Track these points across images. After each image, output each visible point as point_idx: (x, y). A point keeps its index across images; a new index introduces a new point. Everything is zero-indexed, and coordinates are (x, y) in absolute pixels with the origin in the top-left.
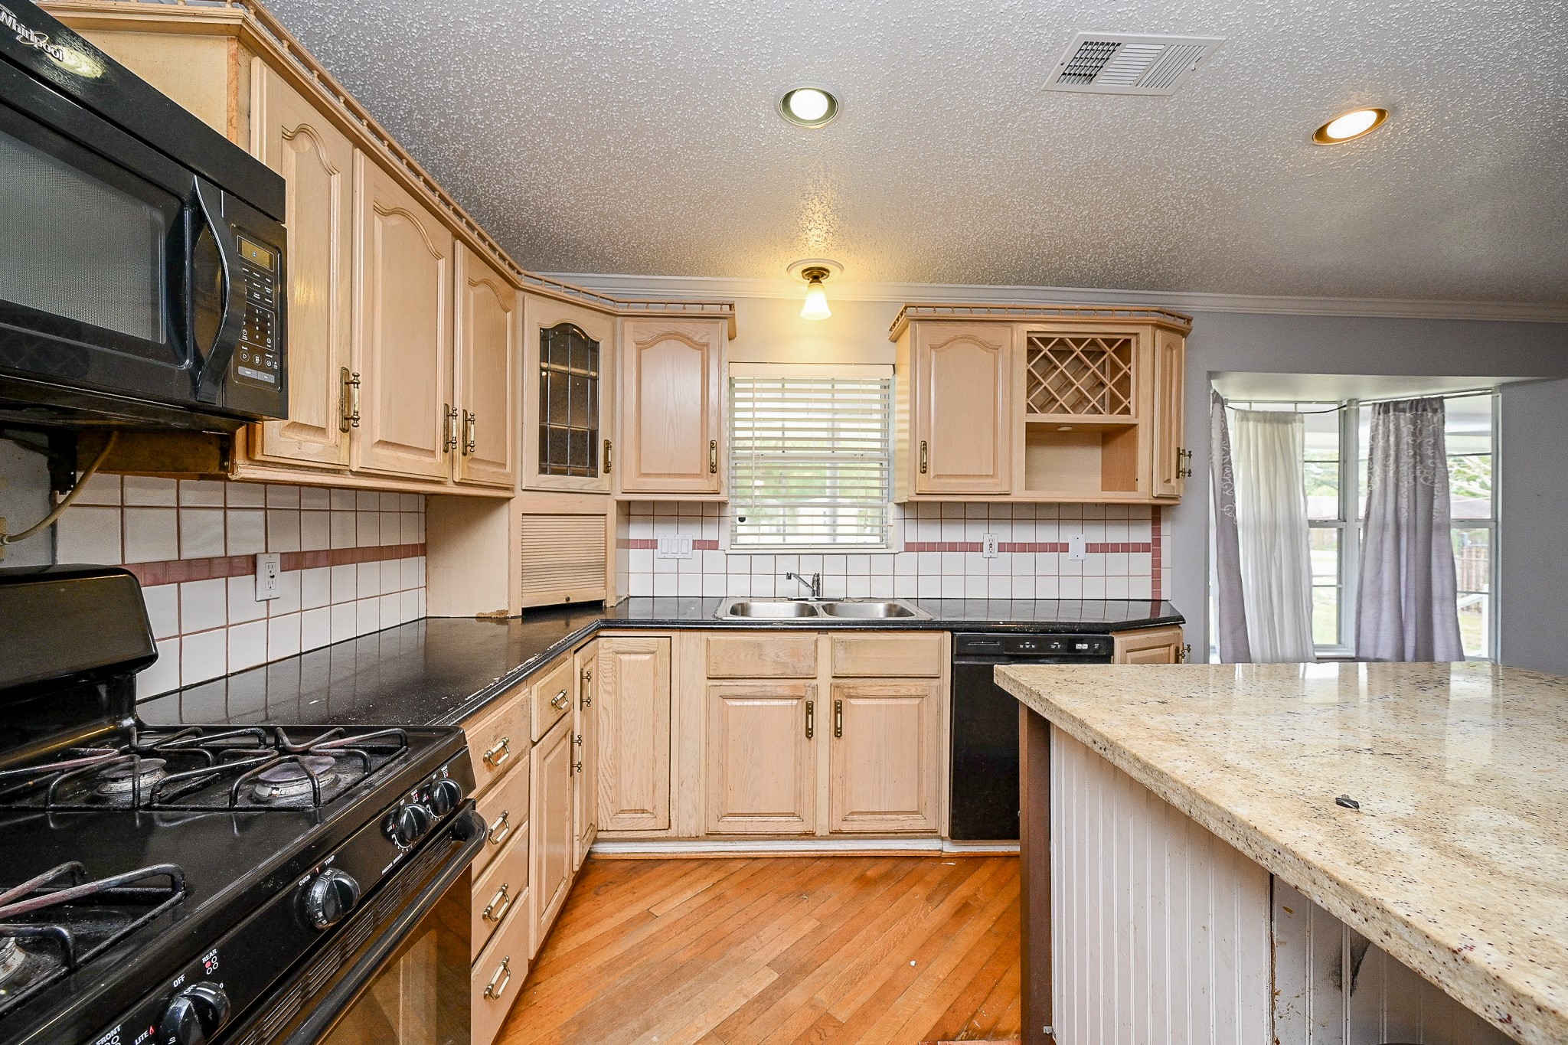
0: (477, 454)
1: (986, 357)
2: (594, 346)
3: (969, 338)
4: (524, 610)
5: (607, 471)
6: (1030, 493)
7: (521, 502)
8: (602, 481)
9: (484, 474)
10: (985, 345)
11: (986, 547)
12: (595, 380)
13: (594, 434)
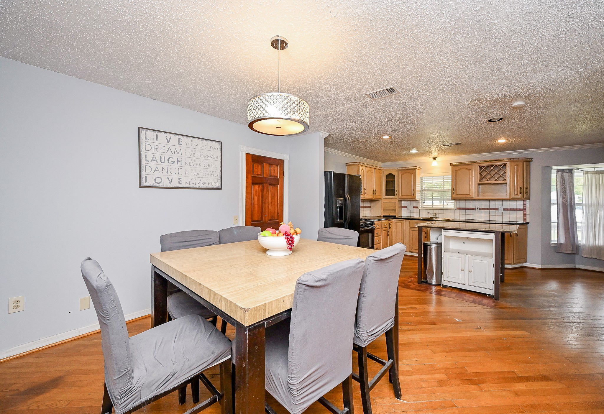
0: (377, 194)
1: (468, 172)
2: (394, 176)
3: (464, 168)
4: (383, 216)
5: (396, 195)
6: (478, 198)
7: (383, 200)
8: (396, 197)
9: (378, 197)
10: (468, 169)
11: (476, 209)
12: (394, 181)
13: (394, 190)
